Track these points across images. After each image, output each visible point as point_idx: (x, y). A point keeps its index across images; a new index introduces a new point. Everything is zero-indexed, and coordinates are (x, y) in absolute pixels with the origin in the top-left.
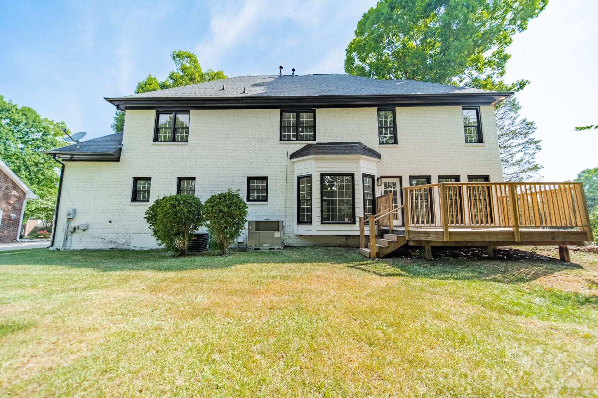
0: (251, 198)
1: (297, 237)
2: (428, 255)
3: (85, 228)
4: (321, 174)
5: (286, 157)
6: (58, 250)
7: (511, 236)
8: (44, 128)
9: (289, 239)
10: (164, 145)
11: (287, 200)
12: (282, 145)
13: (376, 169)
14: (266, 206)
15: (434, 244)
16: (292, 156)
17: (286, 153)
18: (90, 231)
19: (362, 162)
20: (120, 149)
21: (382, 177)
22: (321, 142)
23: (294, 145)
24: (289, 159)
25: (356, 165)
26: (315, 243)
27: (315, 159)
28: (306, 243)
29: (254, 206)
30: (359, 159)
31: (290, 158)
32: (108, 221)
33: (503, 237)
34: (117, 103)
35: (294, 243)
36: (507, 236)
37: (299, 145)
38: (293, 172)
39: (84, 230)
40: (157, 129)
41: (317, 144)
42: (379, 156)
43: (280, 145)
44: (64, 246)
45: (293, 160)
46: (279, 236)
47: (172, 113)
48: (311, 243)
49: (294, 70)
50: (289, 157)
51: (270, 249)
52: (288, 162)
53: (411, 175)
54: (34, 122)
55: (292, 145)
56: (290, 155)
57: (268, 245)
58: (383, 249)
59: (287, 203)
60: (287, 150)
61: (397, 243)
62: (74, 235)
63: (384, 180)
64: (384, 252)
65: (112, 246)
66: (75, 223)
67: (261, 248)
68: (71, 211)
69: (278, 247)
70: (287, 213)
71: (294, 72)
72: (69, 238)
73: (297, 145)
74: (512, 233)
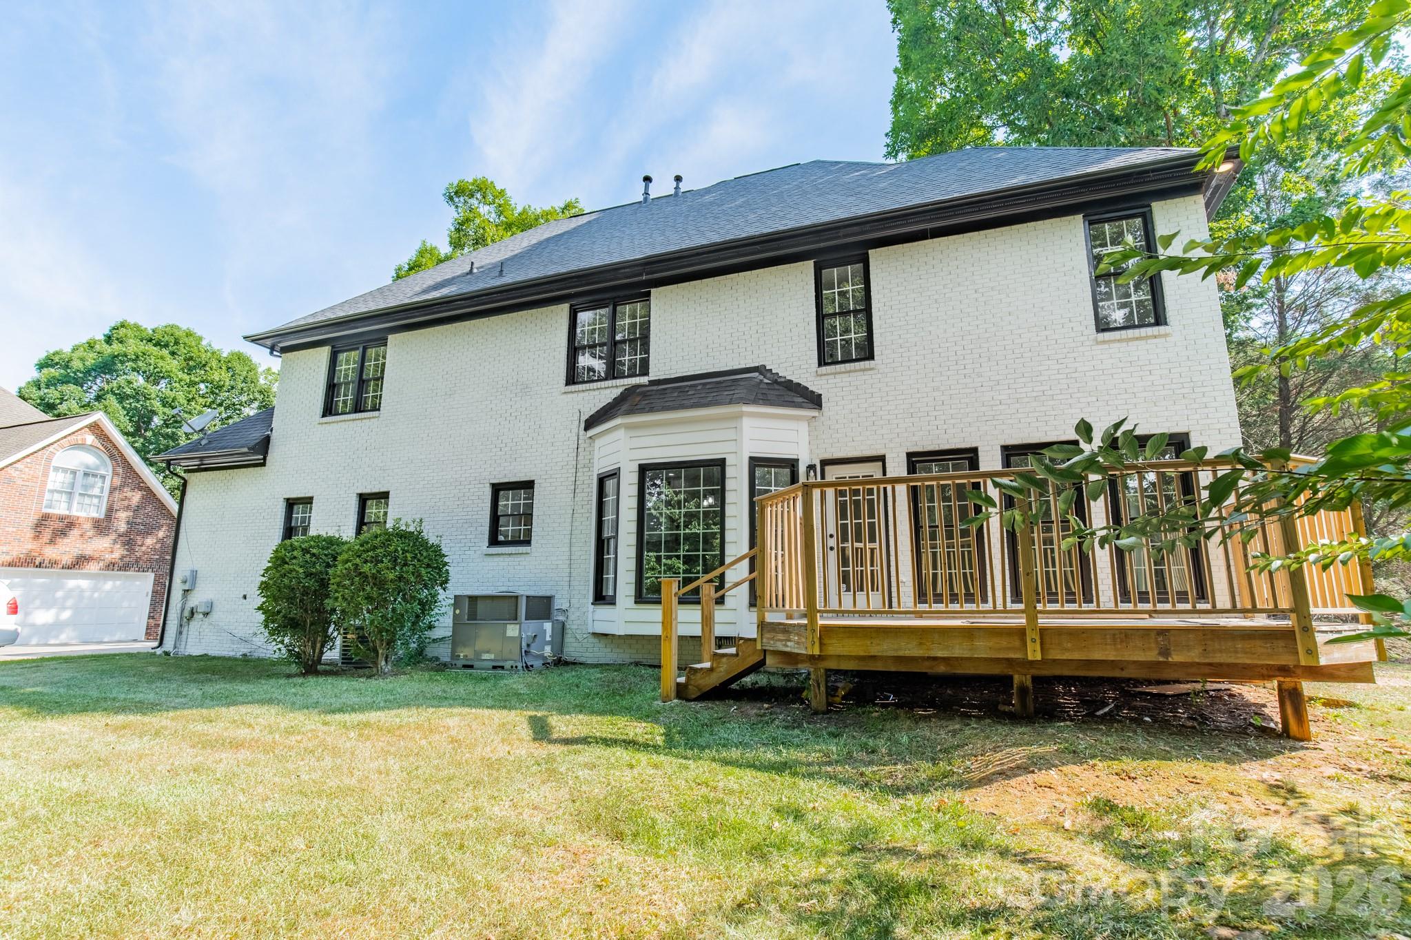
0: (501, 538)
1: (596, 640)
2: (816, 697)
3: (207, 610)
4: (641, 466)
5: (576, 426)
6: (167, 654)
7: (1017, 643)
8: (260, 392)
9: (575, 645)
10: (337, 422)
11: (574, 540)
12: (570, 396)
13: (807, 439)
14: (528, 558)
15: (833, 665)
16: (590, 423)
17: (576, 417)
18: (214, 616)
19: (747, 423)
20: (267, 440)
21: (825, 463)
22: (661, 378)
23: (597, 393)
24: (582, 432)
25: (731, 434)
26: (638, 657)
27: (628, 427)
28: (615, 656)
29: (501, 558)
30: (739, 416)
31: (586, 429)
32: (242, 595)
33: (990, 644)
34: (269, 342)
35: (587, 654)
36: (1004, 643)
37: (608, 391)
38: (589, 466)
39: (206, 614)
40: (332, 388)
41: (652, 383)
42: (814, 401)
43: (565, 396)
44: (175, 647)
45: (591, 432)
46: (516, 634)
47: (357, 349)
48: (628, 656)
49: (678, 179)
50: (583, 425)
51: (495, 668)
52: (581, 437)
53: (911, 450)
54: (244, 381)
55: (592, 393)
56: (586, 421)
57: (492, 657)
58: (699, 675)
59: (573, 549)
60: (579, 407)
61: (736, 659)
62: (192, 623)
63: (833, 473)
64: (700, 682)
65: (245, 651)
66: (195, 600)
67: (476, 664)
68: (188, 574)
69: (511, 663)
70: (573, 575)
71: (681, 185)
72: (185, 630)
73: (602, 391)
74: (1020, 632)
